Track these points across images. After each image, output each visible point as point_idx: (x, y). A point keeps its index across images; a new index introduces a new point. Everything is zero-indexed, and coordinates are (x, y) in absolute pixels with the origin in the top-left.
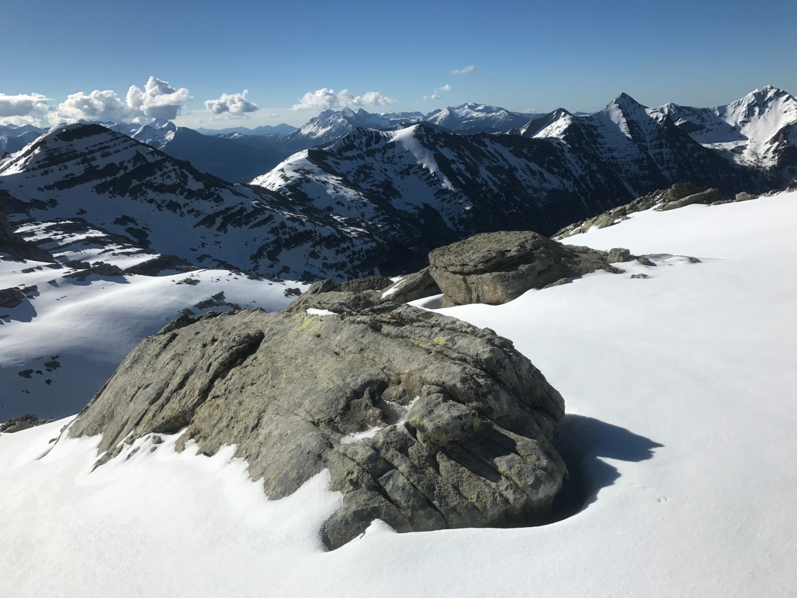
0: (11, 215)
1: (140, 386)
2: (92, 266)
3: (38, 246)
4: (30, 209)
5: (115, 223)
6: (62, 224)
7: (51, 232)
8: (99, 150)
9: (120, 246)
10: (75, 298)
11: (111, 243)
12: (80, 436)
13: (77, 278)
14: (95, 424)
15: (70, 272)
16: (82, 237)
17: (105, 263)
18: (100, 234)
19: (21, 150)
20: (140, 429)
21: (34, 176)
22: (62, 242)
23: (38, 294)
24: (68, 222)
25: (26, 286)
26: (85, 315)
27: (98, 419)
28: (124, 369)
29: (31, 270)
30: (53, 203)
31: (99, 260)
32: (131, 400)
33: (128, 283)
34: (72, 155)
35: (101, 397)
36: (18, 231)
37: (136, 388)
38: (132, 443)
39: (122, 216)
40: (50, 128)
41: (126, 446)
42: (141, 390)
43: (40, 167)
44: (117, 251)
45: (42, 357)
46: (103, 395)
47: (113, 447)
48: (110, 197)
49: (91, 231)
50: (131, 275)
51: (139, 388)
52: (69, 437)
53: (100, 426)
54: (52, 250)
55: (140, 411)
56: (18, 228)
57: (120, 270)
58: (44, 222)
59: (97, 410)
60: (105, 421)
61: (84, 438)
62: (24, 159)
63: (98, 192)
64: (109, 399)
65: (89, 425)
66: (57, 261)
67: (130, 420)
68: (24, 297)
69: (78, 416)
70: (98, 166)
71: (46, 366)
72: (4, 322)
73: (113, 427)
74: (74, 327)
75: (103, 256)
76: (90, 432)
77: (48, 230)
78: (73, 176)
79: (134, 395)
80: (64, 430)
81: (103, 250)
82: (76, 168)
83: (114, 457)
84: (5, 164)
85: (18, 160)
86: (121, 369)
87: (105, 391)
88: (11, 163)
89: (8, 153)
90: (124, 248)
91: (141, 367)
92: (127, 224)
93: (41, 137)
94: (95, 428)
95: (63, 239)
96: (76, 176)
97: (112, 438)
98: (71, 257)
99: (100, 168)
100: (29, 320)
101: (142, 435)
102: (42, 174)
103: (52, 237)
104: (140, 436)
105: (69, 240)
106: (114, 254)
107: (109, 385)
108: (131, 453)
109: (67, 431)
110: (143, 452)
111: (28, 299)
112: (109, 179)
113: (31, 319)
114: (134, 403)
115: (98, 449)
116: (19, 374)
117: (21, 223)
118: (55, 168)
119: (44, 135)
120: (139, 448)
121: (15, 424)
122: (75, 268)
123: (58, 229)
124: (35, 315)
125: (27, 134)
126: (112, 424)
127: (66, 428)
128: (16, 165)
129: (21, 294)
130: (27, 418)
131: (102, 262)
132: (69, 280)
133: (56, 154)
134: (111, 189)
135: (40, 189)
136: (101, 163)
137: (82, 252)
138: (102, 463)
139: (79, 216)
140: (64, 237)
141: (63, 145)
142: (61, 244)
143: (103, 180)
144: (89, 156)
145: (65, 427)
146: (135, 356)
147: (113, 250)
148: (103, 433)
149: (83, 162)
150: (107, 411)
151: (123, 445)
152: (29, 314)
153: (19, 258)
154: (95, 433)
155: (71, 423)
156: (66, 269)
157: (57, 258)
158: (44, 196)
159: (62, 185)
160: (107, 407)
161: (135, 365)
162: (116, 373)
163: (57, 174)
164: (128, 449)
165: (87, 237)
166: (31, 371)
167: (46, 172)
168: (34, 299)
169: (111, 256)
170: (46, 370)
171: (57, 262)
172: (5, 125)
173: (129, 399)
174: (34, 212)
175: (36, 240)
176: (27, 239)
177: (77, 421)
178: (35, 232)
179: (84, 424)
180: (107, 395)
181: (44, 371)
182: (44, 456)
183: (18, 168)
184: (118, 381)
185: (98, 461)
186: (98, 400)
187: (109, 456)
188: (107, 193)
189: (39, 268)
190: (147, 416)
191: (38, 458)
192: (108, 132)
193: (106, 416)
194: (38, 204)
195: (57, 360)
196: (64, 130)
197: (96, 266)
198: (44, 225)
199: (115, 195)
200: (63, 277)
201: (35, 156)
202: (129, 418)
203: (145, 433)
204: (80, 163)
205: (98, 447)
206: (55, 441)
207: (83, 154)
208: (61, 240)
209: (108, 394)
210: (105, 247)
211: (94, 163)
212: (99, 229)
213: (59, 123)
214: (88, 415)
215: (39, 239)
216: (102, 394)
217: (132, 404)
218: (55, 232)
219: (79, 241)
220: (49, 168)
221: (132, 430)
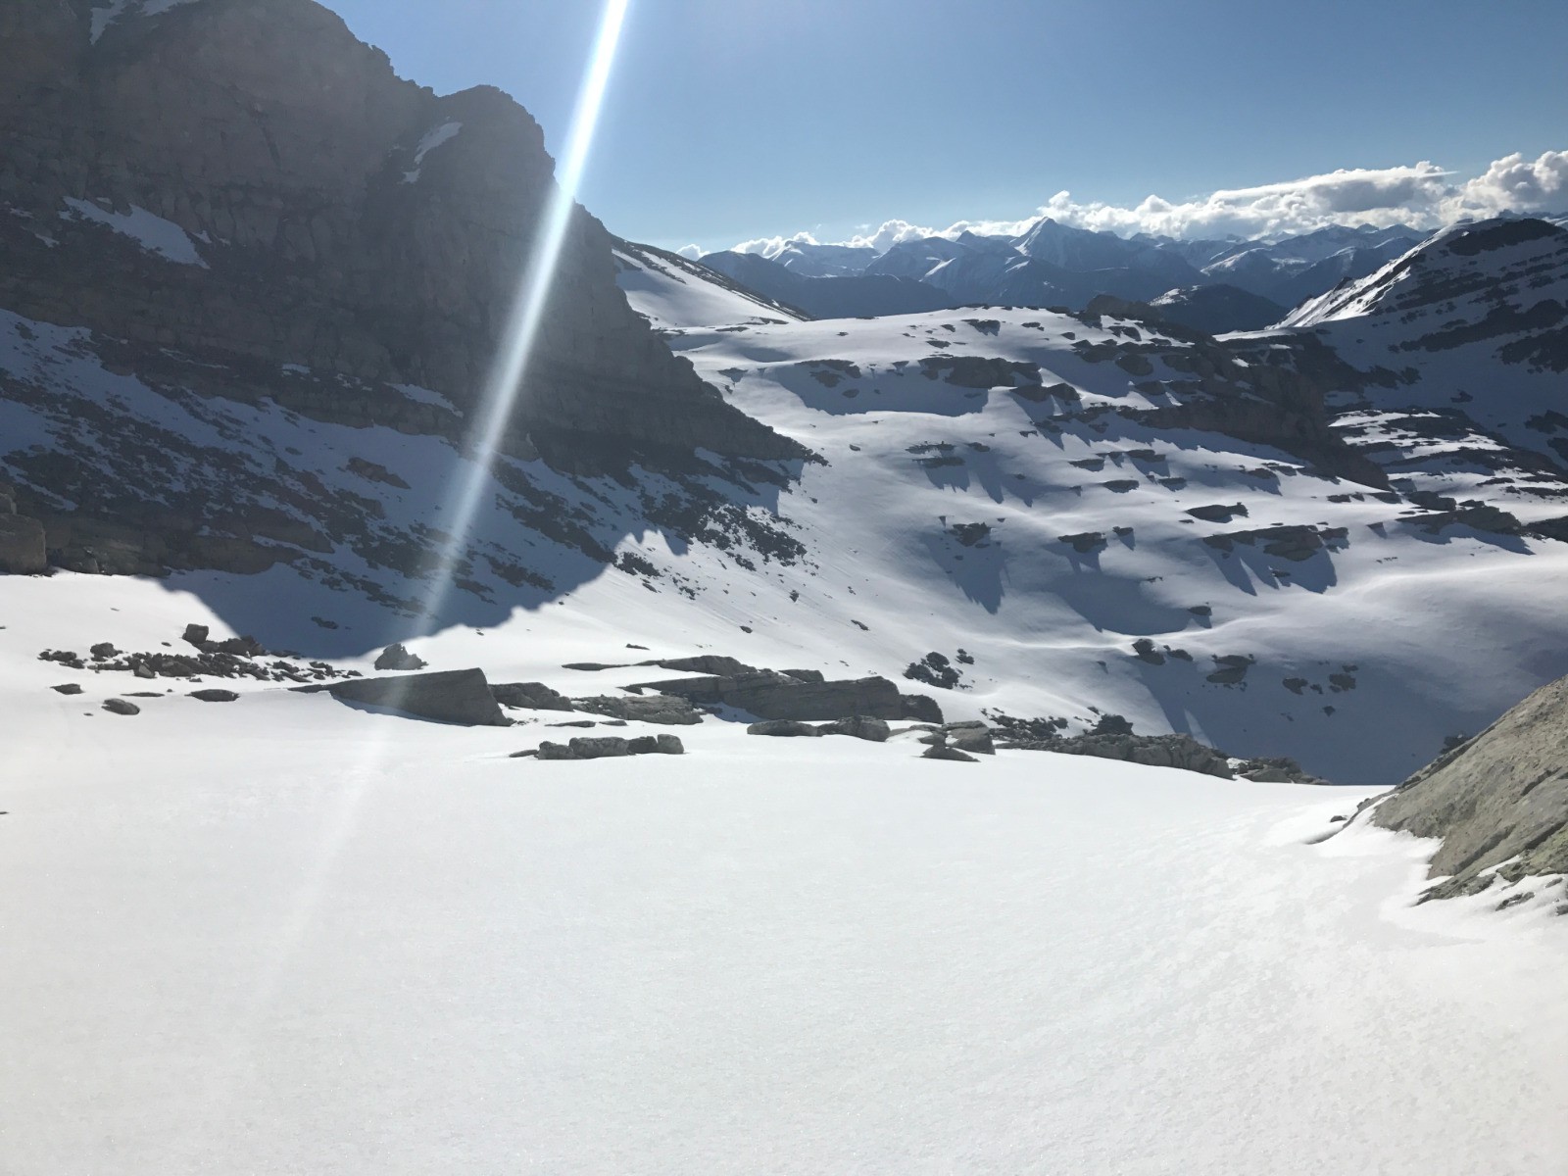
0: (1331, 393)
1: (1552, 769)
2: (1458, 507)
3: (1366, 456)
4: (1366, 386)
5: (1528, 424)
6: (1419, 418)
7: (1396, 431)
8: (1529, 272)
9: (1529, 475)
10: (1410, 565)
11: (1510, 466)
12: (1396, 828)
13: (1424, 527)
14: (1431, 816)
15: (1413, 513)
16: (1453, 446)
17: (1487, 504)
18: (1490, 445)
19: (1375, 273)
20: (1538, 858)
21: (1388, 323)
22: (1412, 452)
23: (1345, 545)
24: (1432, 415)
25: (1329, 527)
26: (1425, 600)
27: (1440, 807)
28: (1514, 725)
29: (1343, 498)
30: (1411, 376)
31: (1476, 498)
32: (1525, 792)
33: (1529, 553)
34: (1469, 283)
35: (1451, 767)
36: (1336, 424)
37: (1541, 772)
38: (1515, 879)
39: (1548, 411)
40: (1437, 230)
41: (1500, 883)
42: (1554, 777)
43: (1402, 306)
44: (1517, 485)
45: (1327, 662)
46: (1458, 764)
47: (1467, 872)
48: (1530, 371)
49: (1473, 437)
50: (1539, 539)
51: (1549, 773)
52: (1373, 822)
53: (1441, 823)
54: (1387, 465)
55: (1544, 819)
56: (1338, 418)
57: (1517, 523)
58: (1384, 412)
59: (1441, 789)
60: (1454, 817)
61: (1403, 834)
62: (1376, 290)
63: (1506, 360)
64: (1470, 775)
65: (1418, 814)
66: (1393, 488)
67: (1515, 831)
68: (1322, 545)
69: (1396, 789)
70: (1517, 306)
71: (1331, 680)
72: (1279, 584)
73: (1473, 833)
74: (1396, 620)
75: (1486, 491)
76: (1417, 827)
77: (1389, 427)
78: (1460, 325)
79: (1532, 786)
80: (1366, 807)
81: (1489, 478)
82: (1471, 309)
83: (1471, 894)
84: (1340, 300)
85: (1364, 292)
86: (1505, 723)
87: (1463, 757)
88: (1352, 298)
89: (1350, 279)
90: (1537, 479)
91: (1558, 732)
92: (1555, 430)
93: (1417, 248)
94: (1428, 823)
95: (1413, 447)
96: (1467, 325)
97: (1468, 855)
98: (1423, 483)
99: (1522, 310)
100: (1320, 590)
101: (1543, 871)
102: (1403, 319)
103: (1394, 441)
104: (1538, 872)
105: (1425, 450)
106: (1511, 490)
107: (1473, 747)
108: (1512, 899)
109: (1369, 812)
110: (1539, 906)
111: (1328, 551)
112: (1535, 333)
113: (1326, 588)
114: (1532, 801)
115: (1430, 866)
116: (1284, 683)
117: (1345, 410)
118: (1430, 308)
119: (1425, 244)
120: (1530, 896)
121: (1262, 768)
122: (1425, 506)
123: (1409, 426)
124: (1333, 583)
125: (1393, 242)
126: (1470, 827)
127: (1370, 804)
128: (1360, 301)
129: (1318, 539)
130: (1283, 764)
131: (1481, 503)
132: (1408, 527)
133: (1438, 281)
134: (1535, 354)
135: (1393, 349)
136: (1526, 298)
137: (1446, 476)
138: (1442, 897)
139: (1456, 406)
140: (1417, 444)
141: (1455, 264)
142: (1408, 456)
143: (1523, 334)
144: (1504, 286)
145: (1368, 802)
146: (1543, 704)
147: (1510, 481)
148: (1444, 838)
149: (1488, 297)
150: (1462, 798)
151: (1494, 877)
152: (1322, 579)
153: (1328, 475)
154: (1427, 833)
155: (1379, 797)
156: (1407, 506)
157: (1395, 482)
158: (1397, 363)
159: (1432, 342)
160: (1462, 791)
161: (1538, 724)
162: (1493, 728)
163: (1432, 320)
164: (1505, 888)
165: (1462, 449)
166: (1304, 683)
167: (1411, 317)
168: (1337, 552)
169: (1503, 492)
170: (1331, 687)
171: (1393, 490)
172: (1356, 227)
173: (1521, 789)
174: (1371, 392)
175: (1363, 444)
176: (1349, 440)
177: (1394, 798)
178: (1366, 428)
179: (1407, 809)
180: (1465, 767)
181: (1325, 689)
182: (1320, 840)
183: (1362, 306)
184: (1493, 747)
185: (1432, 889)
186: (1445, 771)
187: (1455, 889)
188: (1526, 360)
189: (1359, 497)
190: (1561, 836)
191: (1309, 840)
192: (1557, 235)
193: (1458, 807)
194: (1383, 377)
195: (1353, 674)
196: (1466, 234)
197: (1468, 508)
198: (1385, 418)
199: (1542, 366)
200: (1398, 520)
201: (1398, 284)
202: (1514, 827)
203: (1549, 869)
204: (1482, 299)
205: (1430, 862)
206: (1344, 822)
207: (1491, 281)
208: (1409, 449)
209: (1470, 766)
210: (1495, 472)
211: (1511, 300)
212: (1491, 436)
213: (1459, 219)
214: (1419, 794)
215: (1370, 441)
216: (1456, 761)
217: (1525, 802)
218: (1401, 432)
219: (1443, 454)
220: (1418, 308)
221: (1517, 852)
